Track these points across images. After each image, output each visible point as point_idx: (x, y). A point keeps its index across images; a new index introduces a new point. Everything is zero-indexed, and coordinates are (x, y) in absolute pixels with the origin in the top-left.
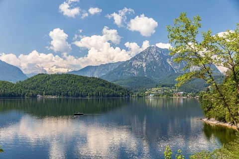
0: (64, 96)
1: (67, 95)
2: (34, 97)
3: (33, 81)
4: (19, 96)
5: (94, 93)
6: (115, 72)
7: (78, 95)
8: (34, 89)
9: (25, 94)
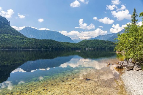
0: (96, 48)
1: (97, 48)
2: (85, 49)
3: (82, 43)
4: (80, 48)
5: (109, 47)
6: (112, 38)
7: (102, 48)
8: (84, 46)
9: (81, 48)
